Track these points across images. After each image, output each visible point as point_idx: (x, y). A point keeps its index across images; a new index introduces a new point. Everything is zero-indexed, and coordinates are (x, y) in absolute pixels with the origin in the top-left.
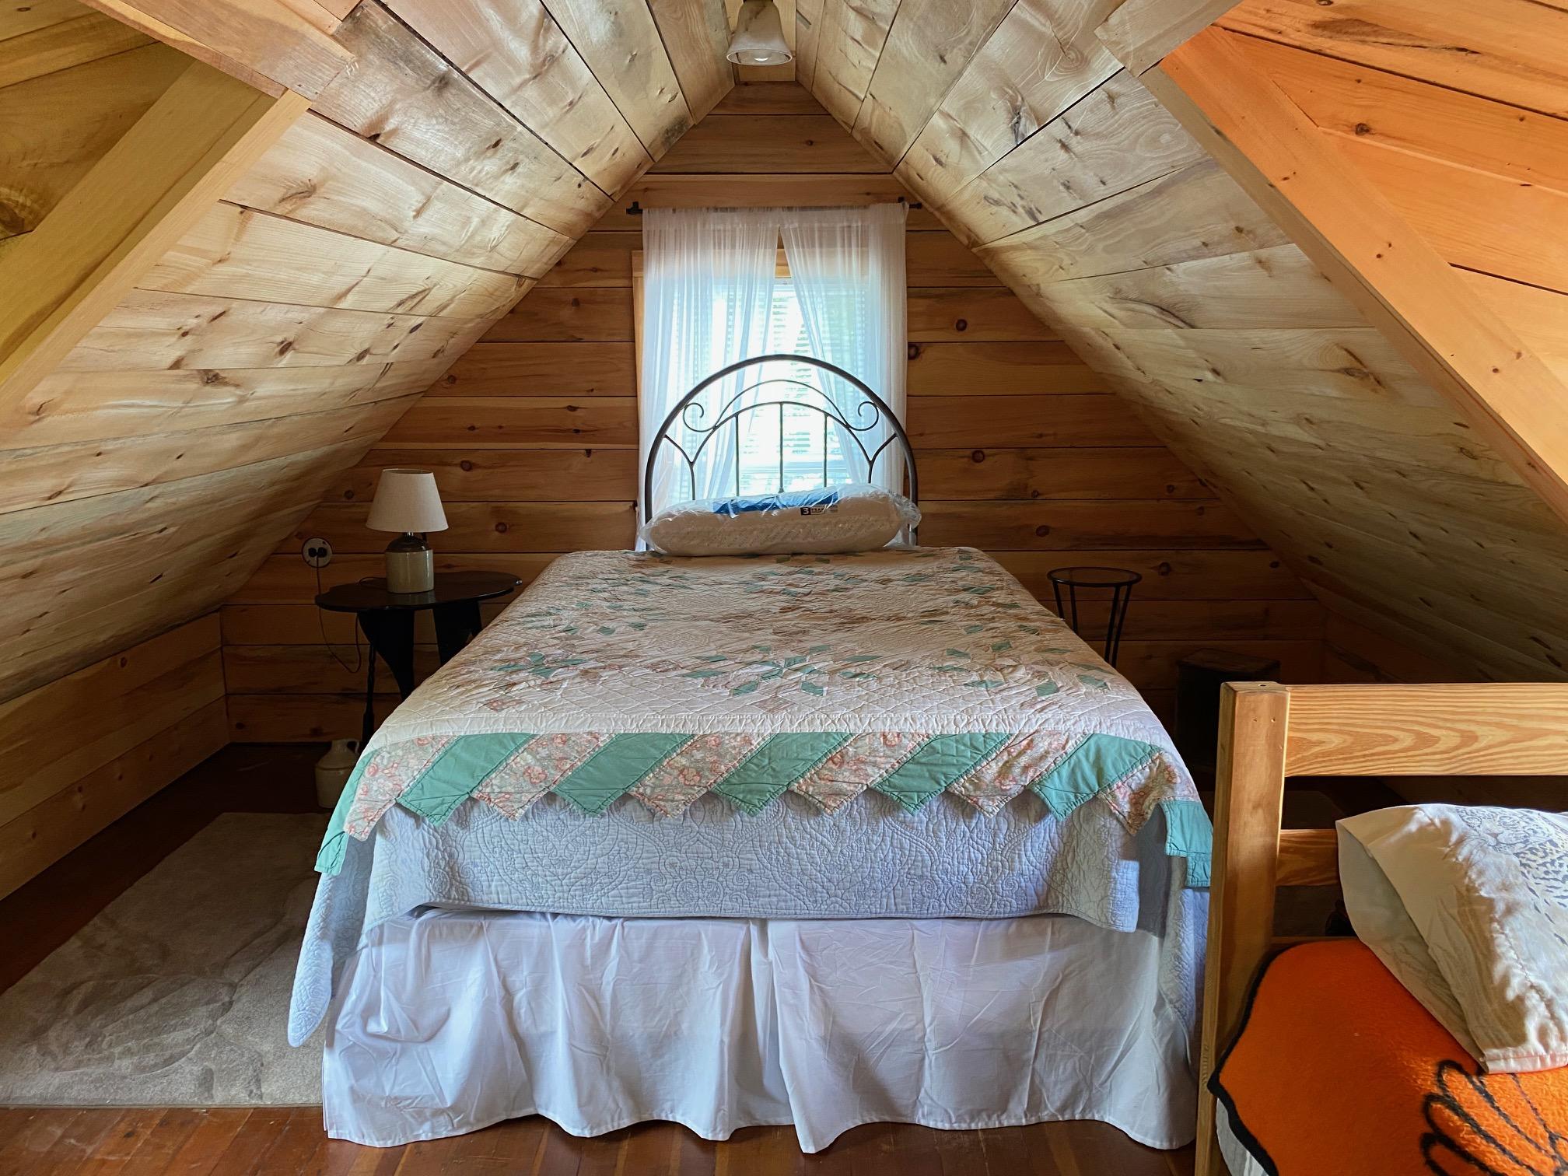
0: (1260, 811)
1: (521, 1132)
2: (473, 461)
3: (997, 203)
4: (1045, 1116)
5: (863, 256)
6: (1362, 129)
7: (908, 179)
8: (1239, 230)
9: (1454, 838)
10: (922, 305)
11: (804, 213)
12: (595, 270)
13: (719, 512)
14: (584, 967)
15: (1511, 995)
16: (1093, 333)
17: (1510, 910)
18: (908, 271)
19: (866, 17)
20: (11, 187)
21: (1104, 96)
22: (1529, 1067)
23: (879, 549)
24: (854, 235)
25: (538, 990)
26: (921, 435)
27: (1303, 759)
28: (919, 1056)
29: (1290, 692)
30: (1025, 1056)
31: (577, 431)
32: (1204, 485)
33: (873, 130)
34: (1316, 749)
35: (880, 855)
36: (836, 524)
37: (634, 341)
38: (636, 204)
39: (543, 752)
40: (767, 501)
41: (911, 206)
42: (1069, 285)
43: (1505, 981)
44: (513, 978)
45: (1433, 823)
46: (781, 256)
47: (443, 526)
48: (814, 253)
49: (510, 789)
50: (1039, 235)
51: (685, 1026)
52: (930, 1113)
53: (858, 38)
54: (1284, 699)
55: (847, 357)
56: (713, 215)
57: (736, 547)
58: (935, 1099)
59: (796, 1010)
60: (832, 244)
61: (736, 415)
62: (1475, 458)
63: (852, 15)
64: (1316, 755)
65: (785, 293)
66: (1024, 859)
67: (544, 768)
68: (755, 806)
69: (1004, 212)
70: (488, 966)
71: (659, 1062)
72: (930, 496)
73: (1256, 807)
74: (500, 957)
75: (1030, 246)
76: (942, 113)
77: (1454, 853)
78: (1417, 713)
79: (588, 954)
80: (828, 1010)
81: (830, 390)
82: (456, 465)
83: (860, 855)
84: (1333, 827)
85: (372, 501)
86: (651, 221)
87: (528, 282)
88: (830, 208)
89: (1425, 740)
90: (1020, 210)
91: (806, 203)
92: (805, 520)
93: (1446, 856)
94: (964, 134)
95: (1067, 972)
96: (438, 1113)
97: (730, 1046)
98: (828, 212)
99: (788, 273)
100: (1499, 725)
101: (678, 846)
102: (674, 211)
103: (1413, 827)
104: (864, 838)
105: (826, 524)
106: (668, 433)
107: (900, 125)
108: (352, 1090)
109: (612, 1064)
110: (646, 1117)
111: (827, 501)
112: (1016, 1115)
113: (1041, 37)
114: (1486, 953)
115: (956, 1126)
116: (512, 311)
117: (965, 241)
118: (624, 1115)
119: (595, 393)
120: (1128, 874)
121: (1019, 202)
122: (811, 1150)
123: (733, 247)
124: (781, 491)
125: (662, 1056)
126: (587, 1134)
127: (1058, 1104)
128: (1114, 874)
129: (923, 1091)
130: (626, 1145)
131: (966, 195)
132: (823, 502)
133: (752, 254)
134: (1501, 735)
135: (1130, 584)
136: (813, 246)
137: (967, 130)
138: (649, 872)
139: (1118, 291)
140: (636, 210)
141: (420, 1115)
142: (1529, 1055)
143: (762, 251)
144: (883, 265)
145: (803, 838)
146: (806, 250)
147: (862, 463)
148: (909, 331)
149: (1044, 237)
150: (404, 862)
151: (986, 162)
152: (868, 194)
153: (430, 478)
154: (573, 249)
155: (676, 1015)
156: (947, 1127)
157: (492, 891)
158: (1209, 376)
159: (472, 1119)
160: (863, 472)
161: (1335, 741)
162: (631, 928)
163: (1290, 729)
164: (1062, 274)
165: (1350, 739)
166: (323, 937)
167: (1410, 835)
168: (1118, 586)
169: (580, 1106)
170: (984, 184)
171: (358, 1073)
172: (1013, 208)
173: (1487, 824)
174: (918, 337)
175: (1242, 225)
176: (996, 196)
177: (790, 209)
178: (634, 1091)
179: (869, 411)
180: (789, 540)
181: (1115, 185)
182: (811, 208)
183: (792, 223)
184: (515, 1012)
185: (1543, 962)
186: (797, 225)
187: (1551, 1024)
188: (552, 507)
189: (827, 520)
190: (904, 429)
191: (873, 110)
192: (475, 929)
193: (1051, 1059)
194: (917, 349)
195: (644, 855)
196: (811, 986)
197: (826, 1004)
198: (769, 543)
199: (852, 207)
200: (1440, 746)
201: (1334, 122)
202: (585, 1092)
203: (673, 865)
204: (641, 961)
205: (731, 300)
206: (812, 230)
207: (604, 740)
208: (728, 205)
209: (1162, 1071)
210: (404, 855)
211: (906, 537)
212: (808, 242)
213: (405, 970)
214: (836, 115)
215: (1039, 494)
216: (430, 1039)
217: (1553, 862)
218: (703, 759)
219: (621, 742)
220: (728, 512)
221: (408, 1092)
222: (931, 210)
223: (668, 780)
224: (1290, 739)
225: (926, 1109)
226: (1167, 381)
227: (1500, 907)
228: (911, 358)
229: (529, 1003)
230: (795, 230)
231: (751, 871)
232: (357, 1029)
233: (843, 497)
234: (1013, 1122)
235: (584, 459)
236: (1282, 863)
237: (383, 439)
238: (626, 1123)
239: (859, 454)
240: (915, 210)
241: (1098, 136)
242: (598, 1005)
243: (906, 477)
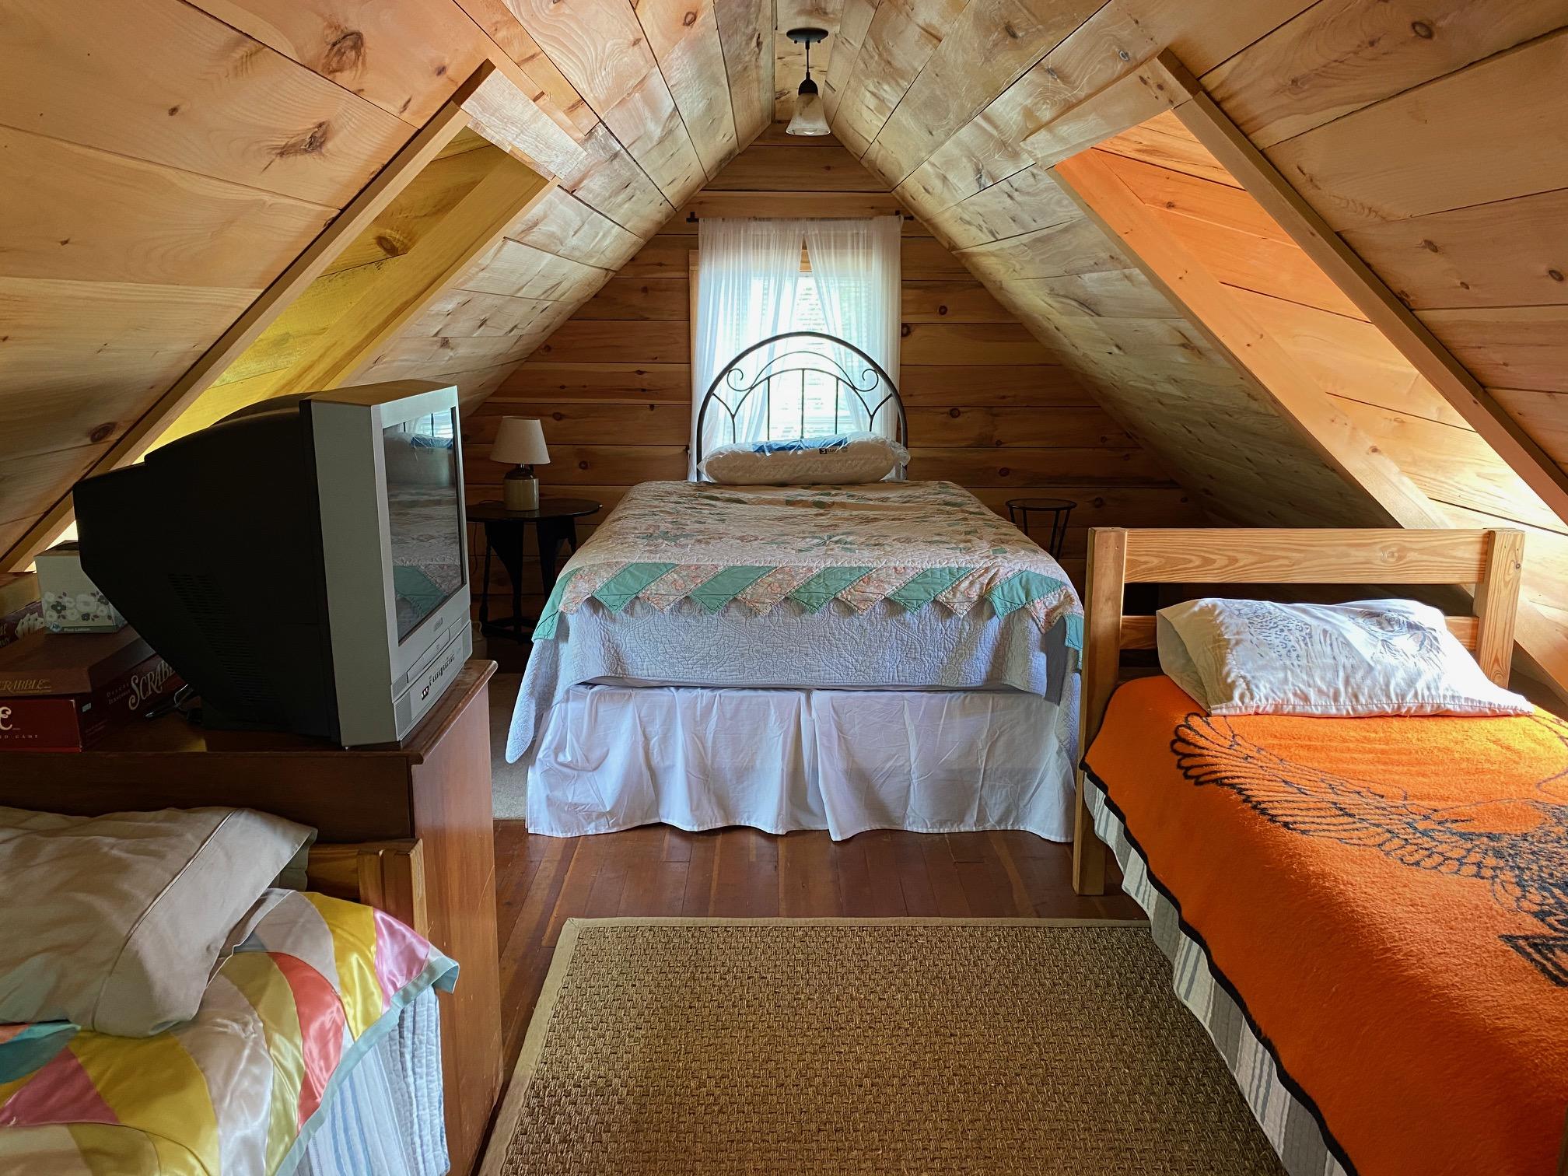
0: (1110, 603)
1: (651, 833)
2: (563, 412)
3: (969, 223)
4: (988, 827)
5: (868, 255)
6: (1170, 205)
7: (903, 199)
8: (1112, 257)
9: (1217, 612)
10: (912, 294)
11: (823, 223)
12: (661, 265)
13: (757, 451)
14: (696, 722)
15: (1229, 680)
16: (1041, 318)
17: (1237, 643)
18: (903, 268)
19: (878, 98)
20: (392, 229)
21: (1029, 174)
22: (1233, 712)
23: (877, 482)
24: (861, 239)
25: (666, 737)
26: (911, 395)
27: (1136, 572)
28: (906, 784)
29: (1127, 532)
30: (976, 786)
31: (644, 390)
32: (1129, 437)
33: (878, 162)
34: (1143, 567)
35: (888, 644)
36: (847, 461)
37: (689, 320)
38: (693, 214)
39: (685, 573)
40: (794, 444)
41: (905, 218)
42: (1022, 283)
43: (1228, 674)
44: (651, 729)
45: (1207, 606)
46: (805, 255)
47: (547, 461)
48: (830, 253)
49: (663, 592)
50: (998, 248)
51: (758, 762)
52: (914, 822)
53: (872, 108)
54: (1124, 536)
55: (854, 334)
56: (753, 224)
57: (770, 478)
58: (917, 812)
59: (829, 750)
60: (844, 246)
61: (768, 378)
62: (1256, 400)
63: (868, 95)
64: (1144, 570)
65: (806, 282)
66: (979, 649)
67: (685, 581)
68: (814, 607)
69: (974, 230)
70: (634, 719)
71: (741, 787)
72: (918, 444)
73: (1108, 599)
74: (642, 715)
75: (993, 254)
76: (930, 163)
77: (1215, 620)
78: (1203, 545)
79: (698, 713)
80: (848, 753)
81: (841, 359)
82: (550, 416)
83: (876, 645)
84: (1155, 614)
85: (493, 442)
86: (705, 228)
87: (611, 273)
88: (844, 219)
89: (1207, 562)
90: (985, 230)
91: (825, 215)
92: (823, 457)
93: (1211, 621)
94: (945, 177)
95: (1002, 729)
96: (601, 815)
97: (787, 775)
98: (841, 222)
99: (810, 268)
100: (1250, 553)
101: (761, 639)
102: (723, 219)
103: (1196, 609)
104: (878, 634)
105: (838, 461)
106: (715, 392)
107: (899, 164)
108: (548, 796)
109: (712, 787)
110: (732, 823)
111: (840, 444)
112: (969, 825)
113: (991, 136)
114: (1221, 661)
115: (931, 831)
116: (595, 296)
117: (947, 246)
118: (718, 820)
119: (658, 360)
120: (1040, 661)
121: (984, 225)
122: (839, 839)
123: (768, 248)
124: (802, 437)
125: (742, 783)
126: (696, 829)
127: (996, 818)
128: (1031, 657)
129: (909, 808)
130: (720, 838)
131: (947, 215)
132: (836, 445)
133: (783, 254)
134: (1251, 559)
135: (1069, 509)
136: (830, 248)
137: (948, 176)
138: (742, 655)
139: (1052, 290)
140: (693, 219)
141: (589, 818)
142: (1233, 707)
143: (790, 251)
144: (883, 259)
145: (840, 634)
146: (824, 251)
147: (863, 416)
148: (903, 314)
149: (1002, 249)
150: (590, 647)
151: (960, 197)
152: (872, 208)
153: (538, 422)
154: (644, 248)
155: (753, 755)
156: (925, 831)
157: (642, 667)
158: (1115, 350)
159: (621, 821)
160: (865, 424)
161: (1155, 561)
162: (725, 697)
163: (1128, 554)
164: (1017, 276)
165: (1163, 561)
166: (531, 694)
167: (1195, 613)
168: (1058, 510)
169: (691, 810)
170: (960, 210)
171: (552, 787)
172: (980, 228)
173: (1236, 606)
174: (910, 319)
175: (1113, 254)
176: (967, 218)
177: (812, 219)
178: (723, 804)
179: (872, 376)
180: (810, 473)
181: (1041, 223)
182: (829, 219)
183: (813, 230)
184: (651, 752)
185: (1250, 665)
186: (817, 232)
187: (1247, 692)
188: (625, 449)
189: (839, 458)
190: (897, 388)
191: (879, 151)
192: (627, 697)
193: (992, 787)
194: (909, 328)
195: (740, 645)
196: (839, 736)
197: (848, 749)
198: (796, 475)
199: (860, 219)
200: (1216, 565)
201: (1154, 201)
202: (695, 803)
203: (758, 651)
204: (731, 719)
205: (766, 289)
206: (829, 236)
207: (721, 569)
208: (765, 216)
209: (1061, 794)
210: (590, 643)
211: (898, 473)
212: (825, 244)
213: (582, 723)
214: (851, 150)
215: (1002, 443)
216: (595, 769)
217: (1266, 622)
218: (783, 579)
219: (730, 570)
220: (764, 451)
221: (583, 801)
222: (920, 221)
223: (761, 590)
224: (1128, 560)
225: (911, 819)
226: (1092, 354)
227: (1233, 642)
228: (903, 335)
229: (660, 745)
230: (816, 235)
231: (807, 655)
232: (553, 761)
233: (852, 440)
234: (967, 829)
235: (649, 412)
236: (1123, 636)
237: (494, 395)
238: (719, 825)
239: (863, 410)
240: (908, 221)
241: (1028, 194)
242: (704, 747)
243: (899, 429)
